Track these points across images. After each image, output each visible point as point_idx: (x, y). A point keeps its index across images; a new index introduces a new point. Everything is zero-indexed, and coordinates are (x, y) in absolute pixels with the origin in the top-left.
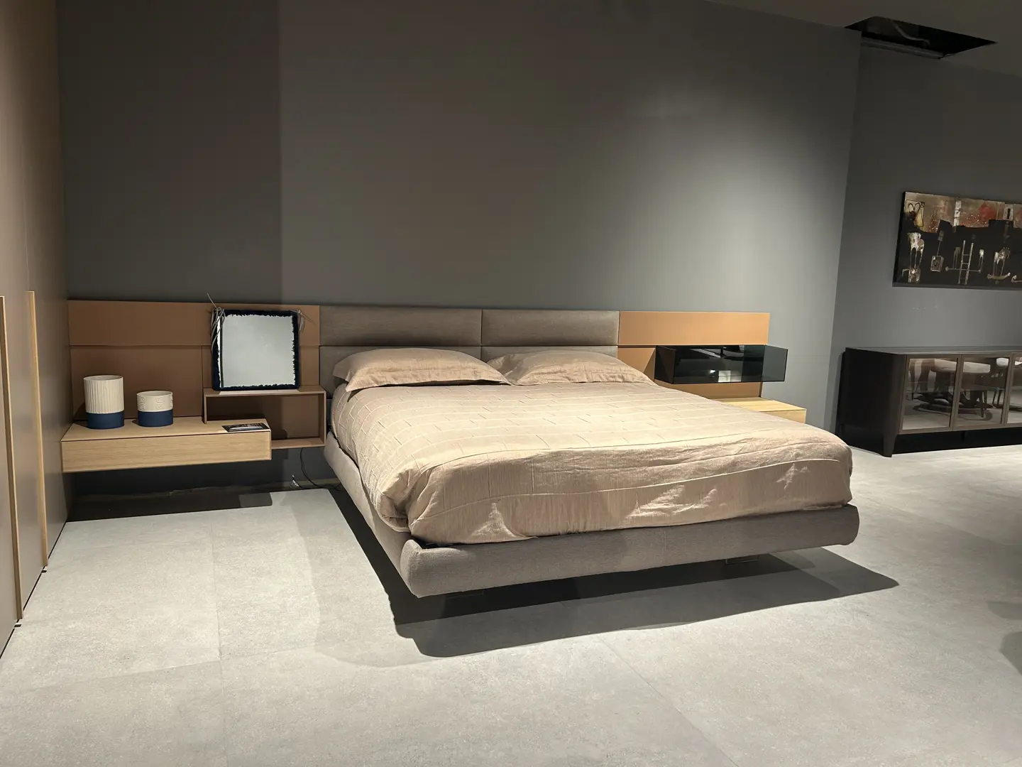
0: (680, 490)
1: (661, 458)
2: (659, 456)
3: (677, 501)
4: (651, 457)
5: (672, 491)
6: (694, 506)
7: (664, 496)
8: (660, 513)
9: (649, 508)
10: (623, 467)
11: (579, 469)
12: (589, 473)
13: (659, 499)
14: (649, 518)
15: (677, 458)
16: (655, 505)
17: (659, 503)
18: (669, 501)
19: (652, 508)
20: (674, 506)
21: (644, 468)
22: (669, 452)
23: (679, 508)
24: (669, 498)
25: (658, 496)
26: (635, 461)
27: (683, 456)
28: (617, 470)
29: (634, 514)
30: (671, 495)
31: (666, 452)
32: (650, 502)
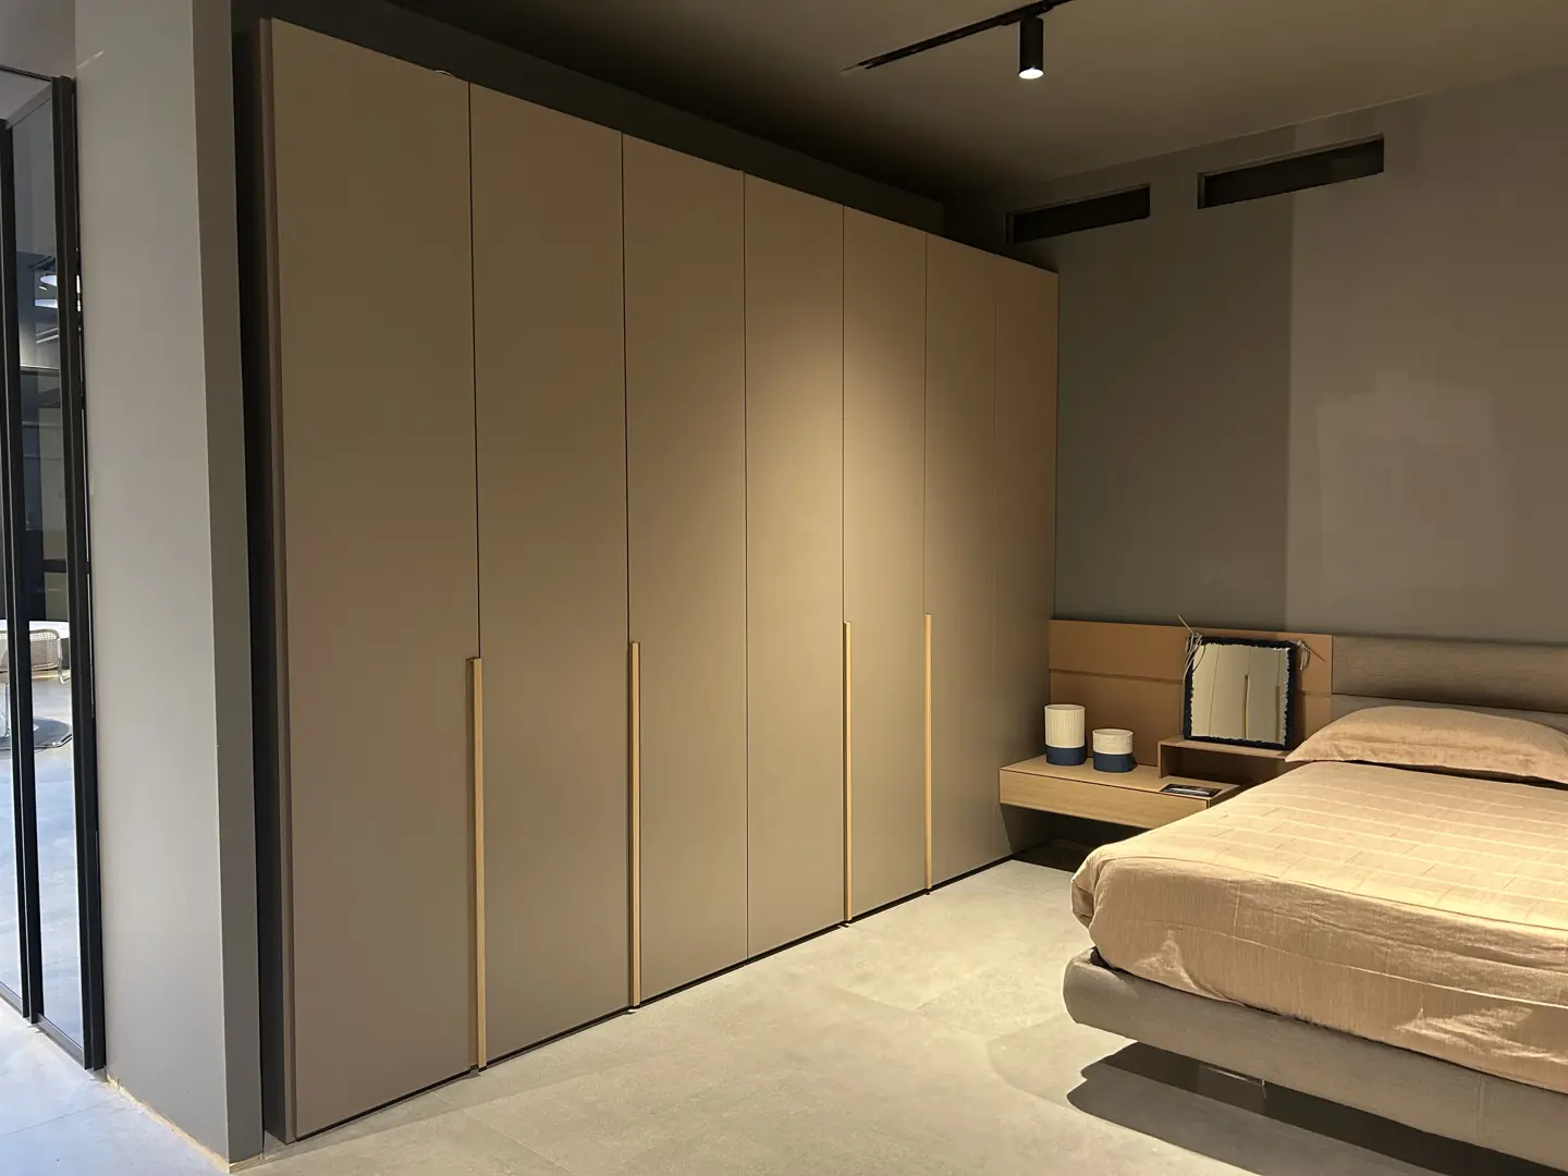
0: (1521, 1017)
1: (1493, 948)
2: (1490, 942)
3: (1510, 1033)
4: (1469, 940)
5: (1503, 1012)
6: (1549, 1057)
7: (1483, 1015)
8: (1463, 1043)
9: (1444, 1026)
10: (1405, 941)
11: (1319, 921)
12: (1335, 933)
13: (1469, 1018)
14: (1440, 1044)
15: (1532, 957)
16: (1457, 1024)
17: (1469, 1024)
18: (1492, 1029)
19: (1449, 1027)
20: (1498, 1039)
21: (1449, 954)
22: (1514, 940)
23: (1509, 1048)
24: (1491, 1021)
25: (1467, 1013)
26: (1432, 937)
27: (1547, 956)
28: (1390, 942)
29: (1410, 1027)
30: (1498, 1018)
31: (1507, 939)
32: (1450, 1017)
